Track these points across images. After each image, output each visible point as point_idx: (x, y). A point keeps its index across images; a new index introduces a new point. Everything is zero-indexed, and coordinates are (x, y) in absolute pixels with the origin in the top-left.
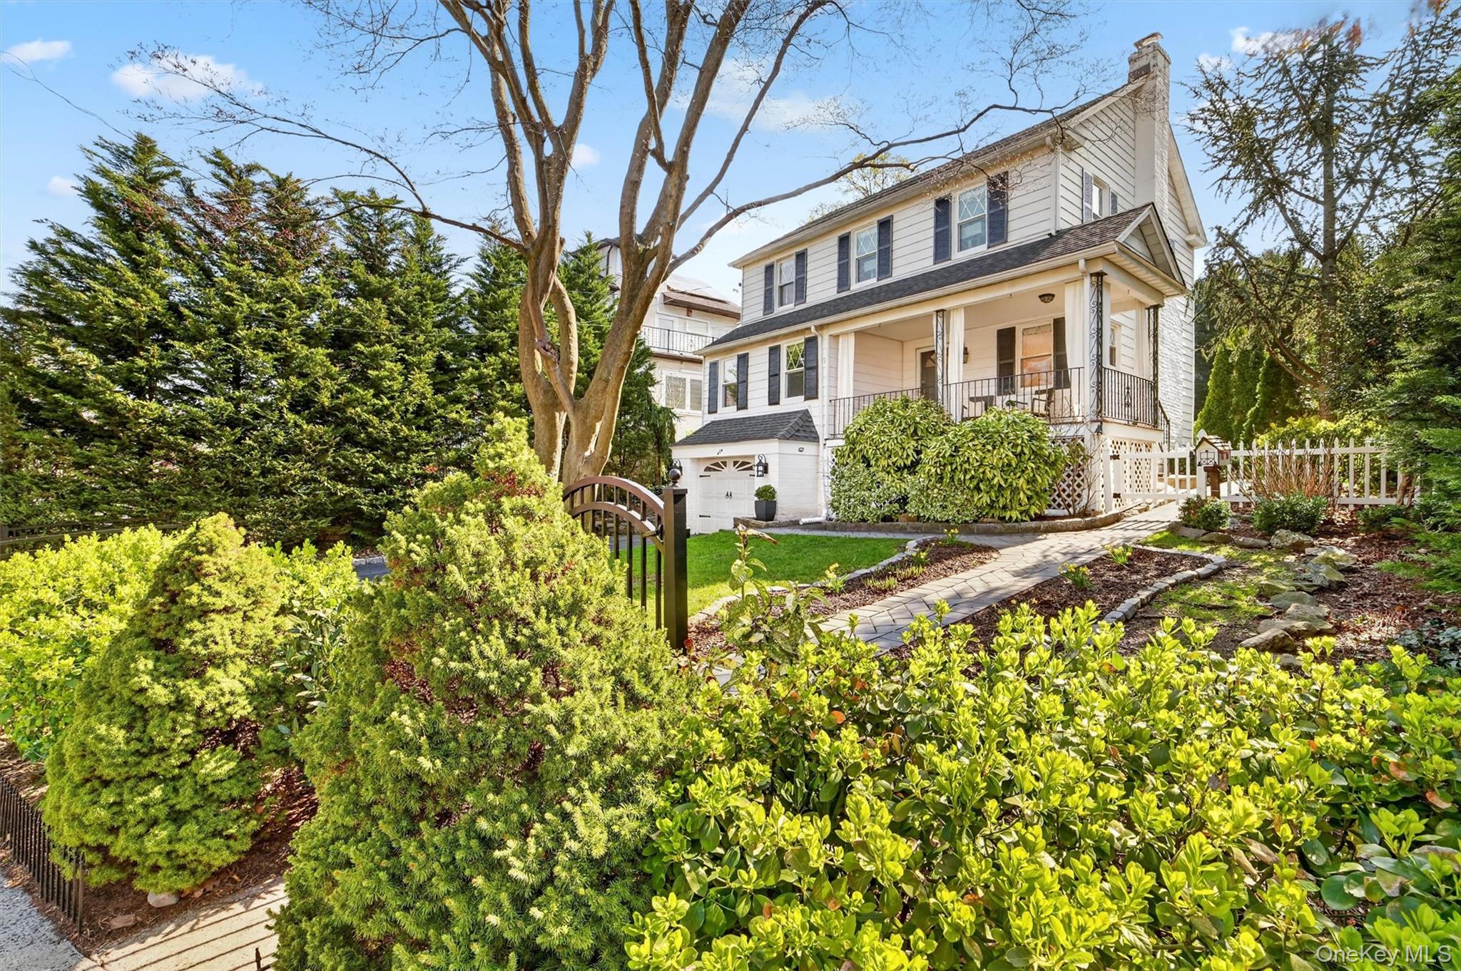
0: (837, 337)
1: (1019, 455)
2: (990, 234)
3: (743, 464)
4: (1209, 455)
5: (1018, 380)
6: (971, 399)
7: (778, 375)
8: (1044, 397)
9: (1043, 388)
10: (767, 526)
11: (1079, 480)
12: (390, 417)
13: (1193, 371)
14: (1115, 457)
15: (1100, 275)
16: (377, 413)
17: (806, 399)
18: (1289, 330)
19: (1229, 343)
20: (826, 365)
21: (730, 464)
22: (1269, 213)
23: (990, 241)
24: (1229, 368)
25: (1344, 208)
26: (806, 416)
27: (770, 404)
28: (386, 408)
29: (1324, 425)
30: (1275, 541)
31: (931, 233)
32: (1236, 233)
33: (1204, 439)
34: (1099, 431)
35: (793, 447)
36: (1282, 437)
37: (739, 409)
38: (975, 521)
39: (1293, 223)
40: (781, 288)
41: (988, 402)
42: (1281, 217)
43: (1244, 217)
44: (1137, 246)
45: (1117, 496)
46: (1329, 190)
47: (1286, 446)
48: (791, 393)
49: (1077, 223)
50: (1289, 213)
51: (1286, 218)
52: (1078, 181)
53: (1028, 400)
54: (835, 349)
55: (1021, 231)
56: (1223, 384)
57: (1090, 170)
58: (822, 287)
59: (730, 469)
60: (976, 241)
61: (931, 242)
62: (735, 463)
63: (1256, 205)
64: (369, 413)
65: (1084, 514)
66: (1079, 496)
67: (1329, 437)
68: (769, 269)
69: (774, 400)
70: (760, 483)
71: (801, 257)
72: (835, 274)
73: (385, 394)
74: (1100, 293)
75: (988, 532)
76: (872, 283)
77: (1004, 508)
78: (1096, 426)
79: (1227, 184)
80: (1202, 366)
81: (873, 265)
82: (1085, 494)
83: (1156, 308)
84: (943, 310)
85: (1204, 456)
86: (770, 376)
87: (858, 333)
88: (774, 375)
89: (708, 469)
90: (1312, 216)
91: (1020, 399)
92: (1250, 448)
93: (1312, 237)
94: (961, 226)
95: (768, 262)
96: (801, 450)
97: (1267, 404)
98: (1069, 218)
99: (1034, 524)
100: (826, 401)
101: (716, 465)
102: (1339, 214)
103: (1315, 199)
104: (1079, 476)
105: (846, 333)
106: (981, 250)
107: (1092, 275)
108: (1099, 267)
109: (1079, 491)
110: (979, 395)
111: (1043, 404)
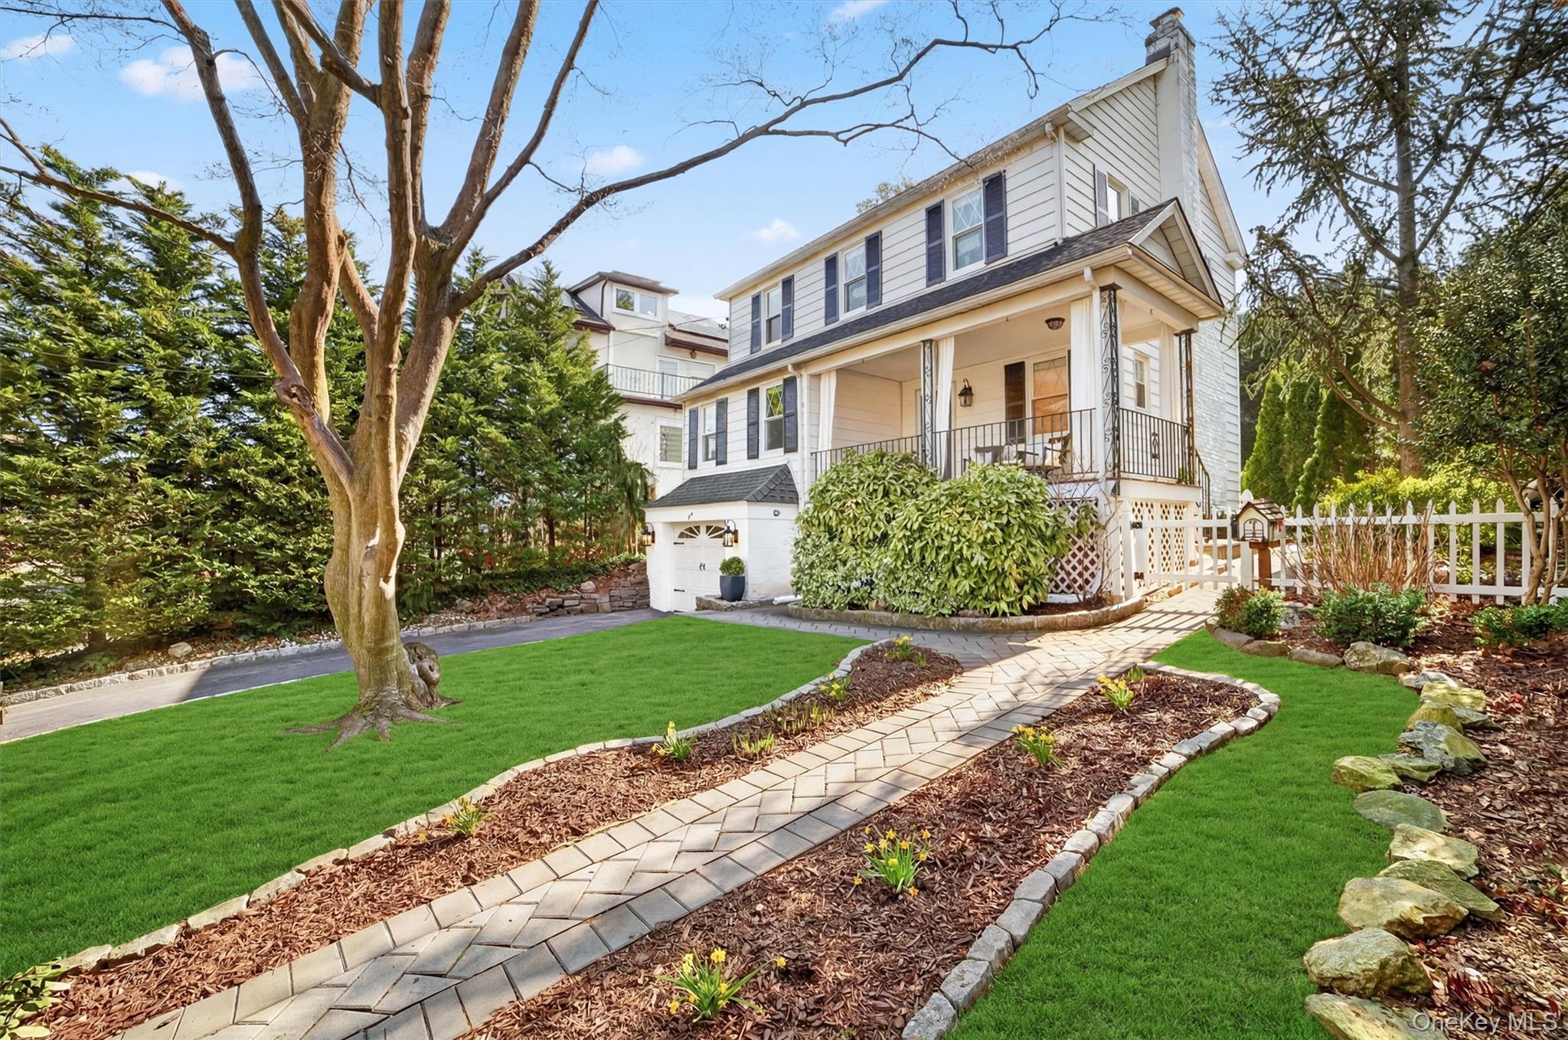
0: (818, 376)
1: (1005, 528)
2: (988, 250)
3: (716, 530)
4: (1256, 524)
5: (1029, 424)
6: (978, 450)
7: (757, 423)
8: (1058, 446)
9: (1057, 435)
10: (732, 609)
11: (1092, 555)
12: (288, 480)
13: (1238, 413)
14: (1137, 526)
15: (1113, 288)
16: (271, 474)
17: (786, 452)
18: (1356, 357)
19: (1278, 375)
20: (805, 410)
21: (703, 529)
22: (1323, 206)
23: (988, 255)
24: (1280, 407)
25: (1427, 192)
26: (784, 472)
27: (749, 458)
28: (281, 469)
29: (1409, 484)
30: (1350, 657)
31: (923, 249)
32: (1282, 233)
33: (1249, 505)
34: (1116, 491)
35: (766, 510)
36: (1354, 498)
37: (718, 464)
38: (953, 615)
39: (1357, 214)
40: (769, 321)
41: (997, 453)
42: (1342, 210)
43: (1293, 213)
44: (1158, 252)
45: (1139, 576)
46: (1405, 171)
47: (1360, 510)
48: (771, 446)
49: (1086, 228)
50: (1351, 204)
51: (1347, 209)
52: (1090, 180)
53: (1039, 450)
54: (815, 390)
55: (1021, 243)
56: (1275, 429)
57: (1103, 168)
58: (809, 321)
59: (703, 536)
60: (974, 257)
61: (923, 260)
62: (708, 528)
63: (1308, 197)
64: (257, 474)
65: (1098, 601)
66: (1093, 575)
67: (1420, 501)
68: (756, 300)
69: (753, 453)
70: (729, 554)
71: (788, 284)
72: (822, 303)
73: (279, 451)
74: (1113, 312)
75: (968, 630)
76: (860, 312)
77: (987, 599)
78: (1112, 483)
79: (1268, 172)
80: (1249, 406)
81: (861, 292)
82: (1099, 574)
83: (1189, 333)
84: (931, 341)
85: (1249, 526)
86: (749, 425)
87: (841, 371)
88: (753, 424)
89: (682, 535)
90: (1382, 207)
91: (1030, 449)
92: (1311, 514)
93: (1384, 232)
94: (956, 239)
95: (755, 292)
96: (776, 514)
97: (1328, 452)
98: (1079, 224)
99: (1026, 619)
100: (807, 454)
101: (692, 531)
102: (1419, 201)
103: (1387, 185)
104: (1092, 549)
105: (829, 371)
106: (979, 267)
107: (1102, 289)
108: (1111, 278)
109: (1092, 569)
110: (988, 444)
111: (1057, 455)
